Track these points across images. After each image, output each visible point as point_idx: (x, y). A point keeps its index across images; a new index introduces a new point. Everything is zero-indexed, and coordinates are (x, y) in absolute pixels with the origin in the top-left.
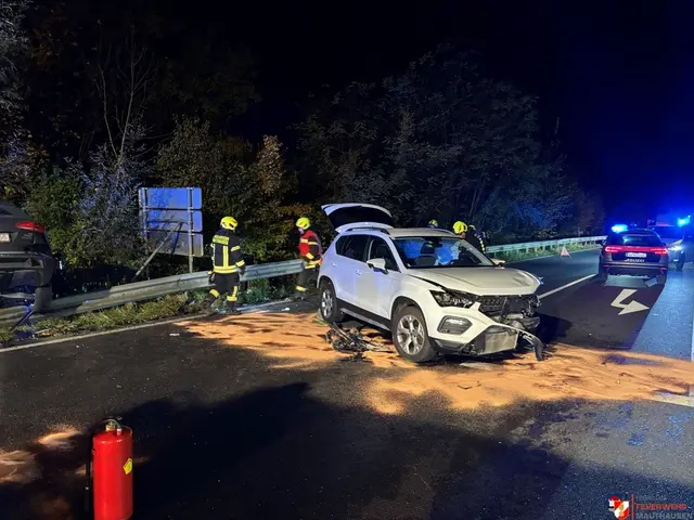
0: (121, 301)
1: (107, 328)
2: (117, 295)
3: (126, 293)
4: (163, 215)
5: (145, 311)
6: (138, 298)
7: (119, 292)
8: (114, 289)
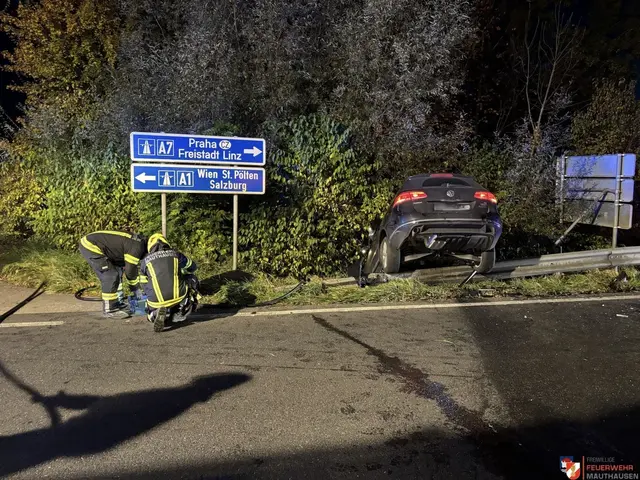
0: (550, 270)
1: (542, 297)
2: (546, 264)
3: (554, 263)
4: (583, 184)
5: (573, 284)
6: (567, 269)
7: (547, 261)
8: (544, 258)
